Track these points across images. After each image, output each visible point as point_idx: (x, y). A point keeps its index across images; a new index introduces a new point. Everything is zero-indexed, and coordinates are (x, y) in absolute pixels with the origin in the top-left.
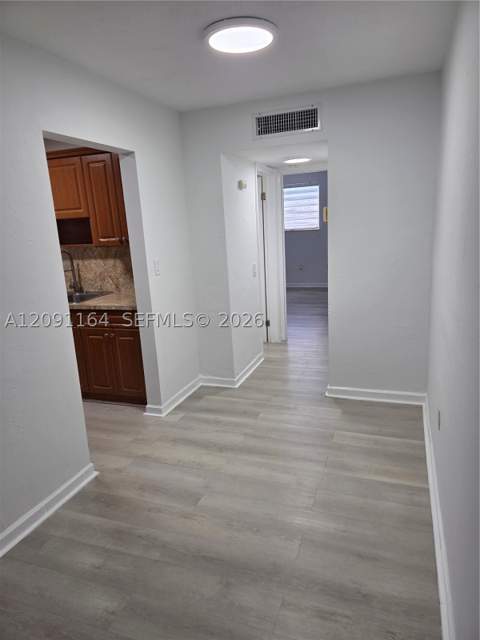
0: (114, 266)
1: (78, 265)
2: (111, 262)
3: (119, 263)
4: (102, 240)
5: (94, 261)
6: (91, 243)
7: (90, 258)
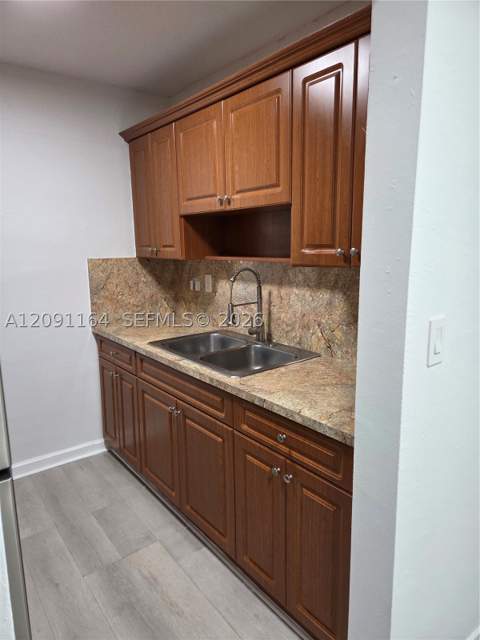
0: (330, 303)
1: (270, 294)
2: (324, 296)
3: (339, 301)
4: (307, 251)
5: (296, 291)
6: (289, 256)
7: (290, 284)
